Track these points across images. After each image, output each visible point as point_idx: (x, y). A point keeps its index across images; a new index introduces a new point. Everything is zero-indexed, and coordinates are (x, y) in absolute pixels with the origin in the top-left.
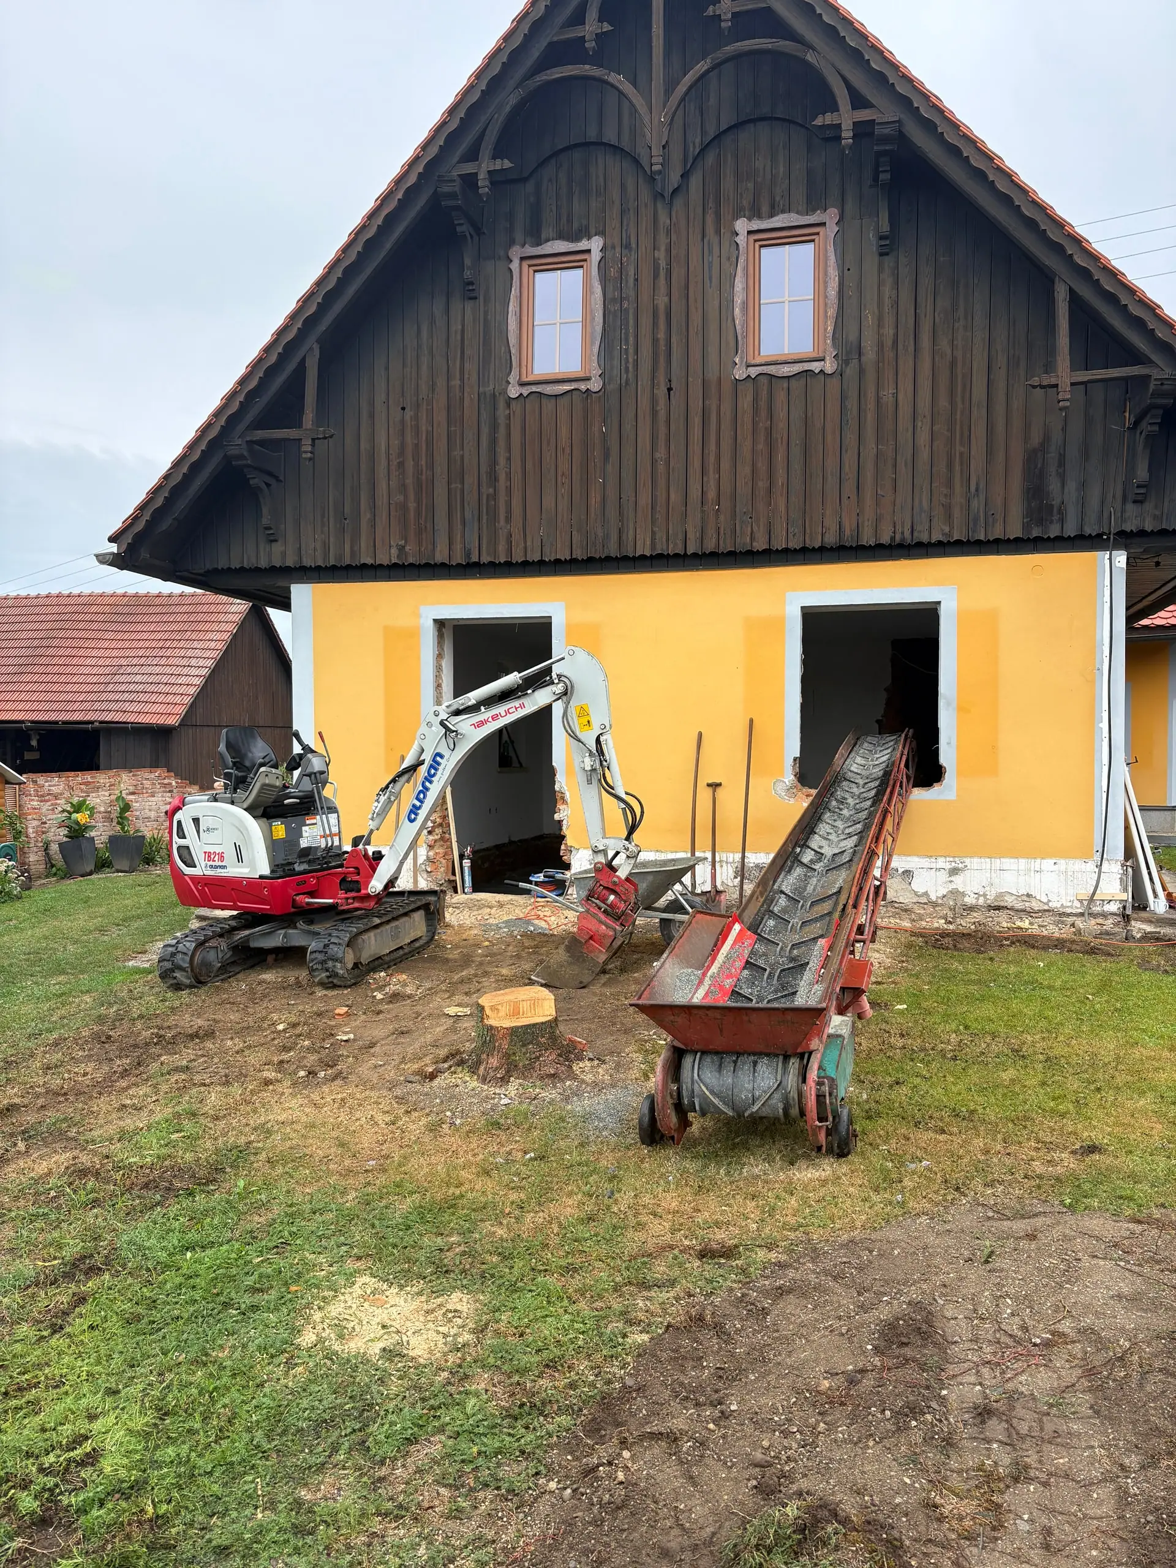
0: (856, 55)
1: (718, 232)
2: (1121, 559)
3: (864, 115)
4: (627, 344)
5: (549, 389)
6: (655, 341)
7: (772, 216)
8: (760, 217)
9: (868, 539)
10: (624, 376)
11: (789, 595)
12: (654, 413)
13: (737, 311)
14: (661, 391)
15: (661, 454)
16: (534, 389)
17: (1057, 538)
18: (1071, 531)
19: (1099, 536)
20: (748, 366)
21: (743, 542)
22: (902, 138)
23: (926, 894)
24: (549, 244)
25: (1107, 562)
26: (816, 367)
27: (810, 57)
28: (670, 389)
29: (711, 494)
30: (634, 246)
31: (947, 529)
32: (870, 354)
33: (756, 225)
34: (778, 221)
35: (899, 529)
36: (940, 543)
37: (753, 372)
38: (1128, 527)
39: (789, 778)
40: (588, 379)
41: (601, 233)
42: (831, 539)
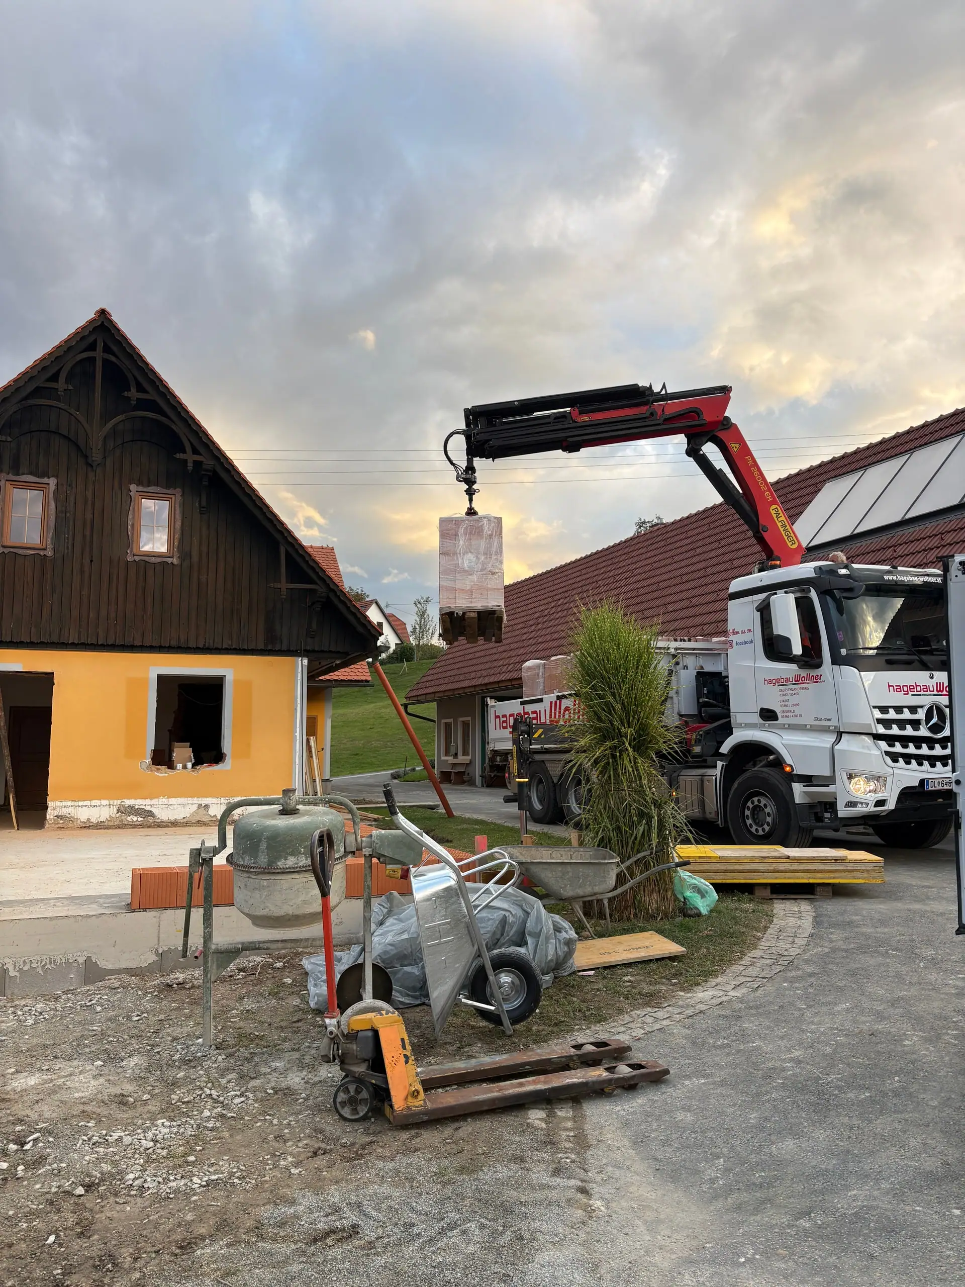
0: (196, 433)
1: (121, 488)
2: (305, 662)
3: (197, 458)
4: (68, 535)
5: (21, 552)
6: (84, 536)
7: (149, 486)
8: (143, 485)
9: (192, 644)
10: (66, 551)
11: (151, 668)
12: (82, 572)
13: (129, 527)
14: (87, 561)
15: (85, 592)
16: (12, 550)
17: (279, 650)
18: (284, 648)
19: (297, 651)
20: (134, 555)
21: (128, 641)
22: (215, 472)
23: (215, 816)
24: (24, 476)
25: (300, 663)
26: (169, 560)
27: (174, 427)
28: (91, 561)
29: (113, 615)
30: (74, 486)
31: (230, 643)
32: (195, 558)
33: (140, 488)
34: (151, 489)
35: (207, 641)
36: (226, 649)
37: (137, 558)
38: (308, 648)
39: (148, 761)
40: (45, 549)
41: (56, 476)
42: (174, 643)
